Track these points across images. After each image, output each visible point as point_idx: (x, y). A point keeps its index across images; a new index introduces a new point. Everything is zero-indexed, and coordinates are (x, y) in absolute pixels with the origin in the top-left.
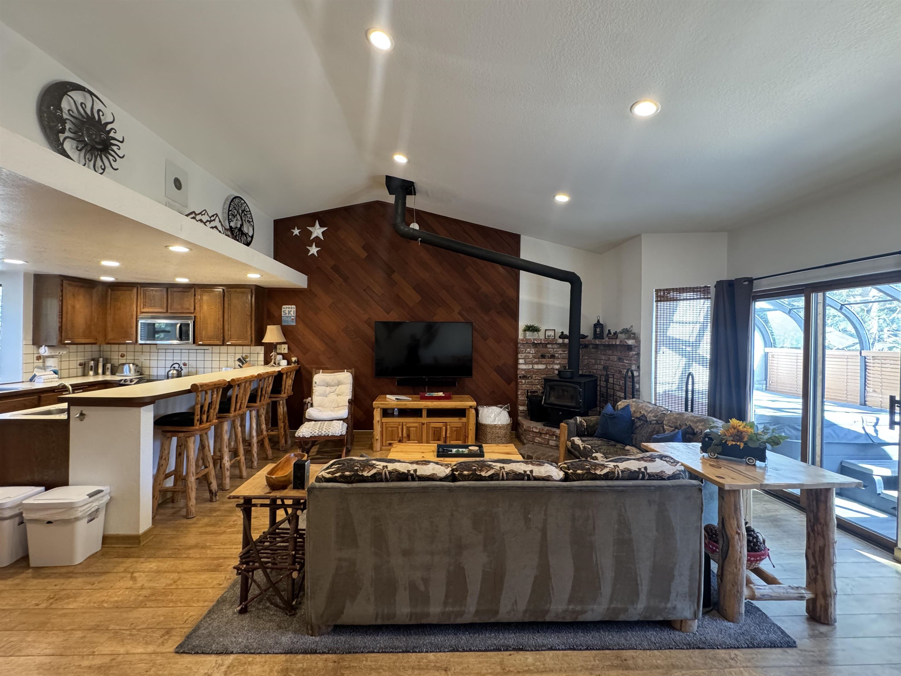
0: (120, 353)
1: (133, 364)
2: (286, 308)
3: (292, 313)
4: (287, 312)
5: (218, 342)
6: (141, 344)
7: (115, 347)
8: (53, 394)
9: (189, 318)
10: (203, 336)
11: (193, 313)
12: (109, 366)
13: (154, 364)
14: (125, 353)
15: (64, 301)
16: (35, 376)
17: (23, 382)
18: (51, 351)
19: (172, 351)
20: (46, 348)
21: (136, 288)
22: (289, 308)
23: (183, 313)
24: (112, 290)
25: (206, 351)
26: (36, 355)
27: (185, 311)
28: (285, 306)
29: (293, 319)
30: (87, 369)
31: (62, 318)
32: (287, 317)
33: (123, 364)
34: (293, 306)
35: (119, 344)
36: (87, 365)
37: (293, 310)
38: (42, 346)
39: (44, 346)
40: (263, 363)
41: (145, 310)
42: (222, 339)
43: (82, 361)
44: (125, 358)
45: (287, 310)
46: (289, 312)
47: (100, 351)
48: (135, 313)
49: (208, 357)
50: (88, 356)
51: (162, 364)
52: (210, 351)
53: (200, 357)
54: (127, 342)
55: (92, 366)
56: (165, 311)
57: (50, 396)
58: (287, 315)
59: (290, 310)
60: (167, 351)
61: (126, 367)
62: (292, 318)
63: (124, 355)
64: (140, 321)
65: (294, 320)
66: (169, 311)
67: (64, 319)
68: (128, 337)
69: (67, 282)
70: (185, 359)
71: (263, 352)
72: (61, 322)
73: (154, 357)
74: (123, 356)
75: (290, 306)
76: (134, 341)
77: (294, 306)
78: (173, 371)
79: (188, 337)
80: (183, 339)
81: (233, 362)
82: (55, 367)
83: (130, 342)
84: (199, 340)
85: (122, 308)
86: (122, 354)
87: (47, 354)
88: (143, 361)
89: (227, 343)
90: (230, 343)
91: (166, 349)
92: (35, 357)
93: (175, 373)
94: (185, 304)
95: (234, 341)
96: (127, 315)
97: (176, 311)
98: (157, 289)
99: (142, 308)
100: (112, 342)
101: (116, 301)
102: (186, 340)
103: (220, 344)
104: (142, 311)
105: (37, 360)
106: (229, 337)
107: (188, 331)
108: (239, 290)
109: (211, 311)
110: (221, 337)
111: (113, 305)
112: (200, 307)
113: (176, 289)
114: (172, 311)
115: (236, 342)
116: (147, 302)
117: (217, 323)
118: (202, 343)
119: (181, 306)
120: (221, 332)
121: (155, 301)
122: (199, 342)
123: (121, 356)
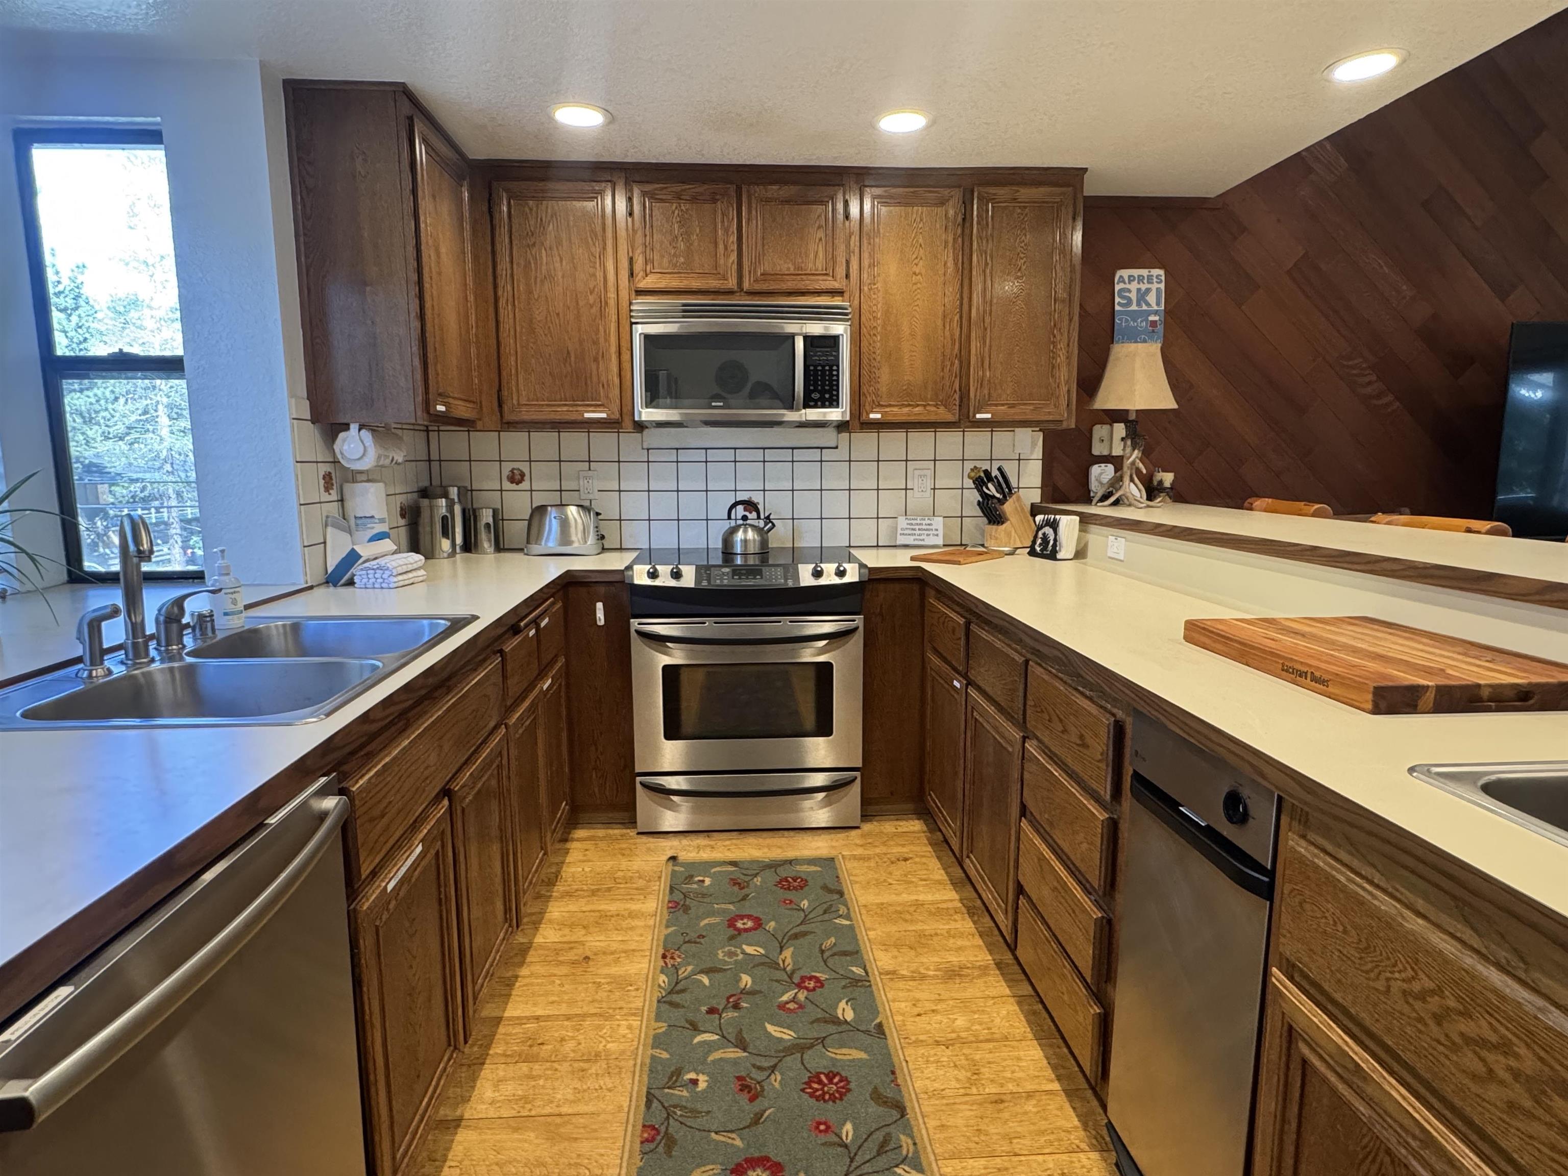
0: (507, 468)
1: (579, 509)
2: (1131, 279)
3: (1152, 298)
4: (1133, 296)
5: (943, 414)
9: (833, 313)
10: (884, 389)
11: (843, 293)
12: (485, 517)
13: (634, 506)
14: (525, 467)
17: (310, 588)
20: (366, 434)
22: (1141, 279)
23: (804, 293)
25: (827, 455)
26: (324, 469)
27: (807, 284)
28: (1125, 273)
29: (1154, 323)
30: (424, 529)
31: (421, 298)
32: (1135, 315)
34: (1156, 272)
35: (559, 426)
37: (1154, 287)
38: (346, 427)
39: (354, 427)
42: (956, 399)
43: (404, 499)
44: (525, 485)
45: (1134, 286)
46: (1142, 296)
47: (429, 461)
48: (612, 294)
51: (664, 505)
52: (842, 453)
53: (807, 476)
54: (587, 415)
55: (444, 518)
56: (730, 283)
58: (1134, 307)
59: (1143, 287)
60: (683, 455)
61: (552, 522)
62: (1152, 318)
63: (523, 475)
64: (639, 329)
65: (1160, 328)
66: (747, 285)
68: (592, 399)
70: (749, 488)
71: (1038, 453)
72: (422, 317)
73: (634, 478)
74: (516, 478)
75: (1144, 272)
76: (617, 416)
77: (1161, 272)
78: (745, 532)
79: (835, 393)
80: (813, 400)
81: (929, 493)
82: (382, 521)
83: (604, 415)
84: (867, 404)
85: (560, 274)
86: (512, 471)
87: (367, 463)
88: (597, 495)
89: (978, 416)
90: (989, 416)
91: (677, 449)
92: (321, 477)
93: (754, 540)
94: (812, 256)
95: (1003, 405)
96: (581, 303)
97: (773, 286)
98: (697, 190)
99: (641, 274)
100: (526, 417)
101: (534, 245)
102: (827, 403)
103: (950, 418)
104: (643, 285)
105: (327, 489)
106: (986, 392)
107: (831, 367)
108: (1026, 193)
109: (915, 284)
110: (955, 391)
111: (522, 263)
112: (869, 266)
113: (773, 190)
114: (757, 287)
115: (1012, 411)
116: (657, 246)
117: (940, 332)
118: (879, 416)
119: (794, 264)
120: (956, 377)
121: (691, 244)
122: (868, 414)
123: (512, 480)
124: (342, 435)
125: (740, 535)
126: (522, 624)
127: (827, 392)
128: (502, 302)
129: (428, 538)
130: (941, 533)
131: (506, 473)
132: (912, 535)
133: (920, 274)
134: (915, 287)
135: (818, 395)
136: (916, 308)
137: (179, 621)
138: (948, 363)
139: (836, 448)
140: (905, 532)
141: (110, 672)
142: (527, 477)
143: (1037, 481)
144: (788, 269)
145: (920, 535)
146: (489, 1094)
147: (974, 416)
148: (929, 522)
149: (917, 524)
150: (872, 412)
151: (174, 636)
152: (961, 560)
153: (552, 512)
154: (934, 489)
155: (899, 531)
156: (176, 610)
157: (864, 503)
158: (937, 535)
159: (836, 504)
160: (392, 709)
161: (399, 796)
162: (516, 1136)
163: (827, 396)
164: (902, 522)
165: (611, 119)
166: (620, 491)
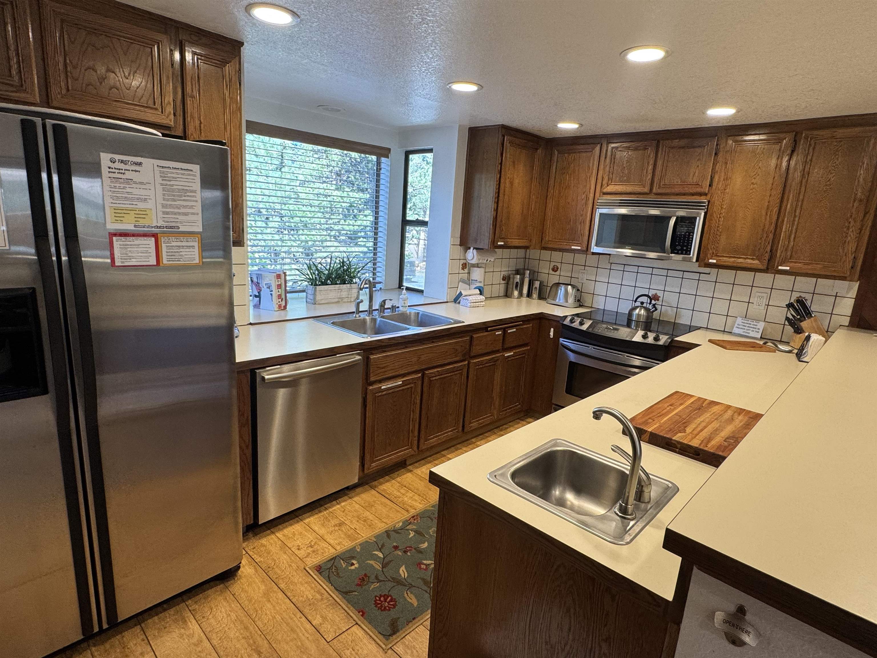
0: (552, 264)
1: (573, 287)
5: (757, 264)
6: (593, 254)
7: (546, 254)
8: (486, 333)
9: (697, 205)
10: (721, 247)
11: (706, 194)
12: (537, 284)
13: (601, 289)
14: (559, 265)
15: (503, 173)
16: (460, 294)
17: (447, 302)
18: (479, 257)
19: (635, 269)
20: (475, 251)
21: (599, 146)
23: (684, 194)
24: (559, 152)
25: (703, 277)
26: (462, 262)
27: (687, 190)
30: (510, 286)
31: (497, 203)
33: (558, 284)
35: (560, 250)
36: (511, 280)
38: (470, 248)
39: (472, 248)
40: (846, 321)
41: (610, 189)
42: (767, 256)
43: (506, 273)
44: (558, 273)
47: (526, 259)
48: (592, 195)
49: (706, 289)
50: (513, 265)
51: (614, 291)
52: (712, 278)
53: (689, 287)
54: (573, 247)
55: (517, 283)
56: (646, 190)
57: (482, 336)
60: (627, 268)
61: (561, 291)
63: (558, 268)
64: (600, 211)
66: (654, 190)
67: (500, 204)
68: (574, 239)
69: (511, 138)
70: (656, 288)
71: (853, 294)
72: (496, 210)
73: (603, 276)
74: (555, 269)
76: (585, 249)
78: (640, 310)
79: (689, 247)
80: (677, 250)
81: (763, 308)
82: (480, 282)
83: (579, 248)
84: (709, 254)
85: (572, 185)
86: (554, 266)
87: (474, 262)
88: (585, 281)
89: (780, 268)
90: (788, 268)
91: (625, 265)
92: (461, 264)
93: (643, 315)
94: (692, 175)
95: (800, 263)
96: (579, 198)
97: (668, 191)
98: (637, 145)
99: (606, 185)
100: (550, 246)
101: (564, 173)
102: (684, 252)
103: (761, 267)
104: (605, 191)
105: (463, 269)
106: (789, 253)
107: (689, 233)
108: (840, 132)
109: (751, 189)
110: (767, 252)
111: (559, 180)
112: (724, 180)
113: (676, 142)
114: (660, 191)
115: (806, 267)
116: (615, 172)
117: (763, 218)
118: (715, 261)
119: (681, 179)
120: (769, 243)
121: (631, 171)
122: (709, 260)
123: (553, 270)
124: (468, 251)
125: (637, 311)
126: (489, 329)
127: (685, 246)
128: (549, 197)
129: (511, 290)
130: (761, 331)
131: (551, 267)
132: (743, 329)
133: (756, 184)
134: (751, 191)
135: (680, 247)
136: (750, 203)
137: (384, 307)
138: (765, 235)
139: (709, 274)
140: (739, 327)
141: (360, 316)
142: (559, 270)
143: (849, 311)
144: (677, 182)
145: (748, 330)
146: (424, 470)
147: (778, 267)
148: (756, 324)
149: (748, 324)
150: (711, 259)
151: (382, 310)
152: (728, 347)
153: (563, 288)
154: (768, 305)
155: (736, 325)
156: (383, 303)
157: (720, 307)
158: (758, 332)
159: (703, 304)
160: (394, 341)
161: (392, 365)
162: (419, 481)
163: (685, 248)
164: (739, 320)
165: (581, 125)
166: (596, 281)
